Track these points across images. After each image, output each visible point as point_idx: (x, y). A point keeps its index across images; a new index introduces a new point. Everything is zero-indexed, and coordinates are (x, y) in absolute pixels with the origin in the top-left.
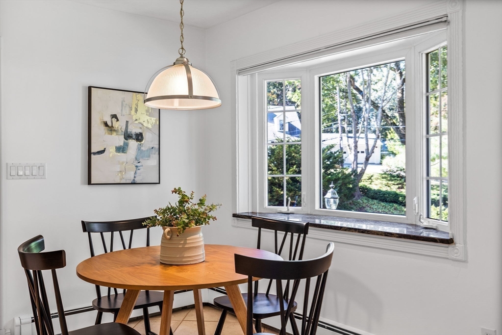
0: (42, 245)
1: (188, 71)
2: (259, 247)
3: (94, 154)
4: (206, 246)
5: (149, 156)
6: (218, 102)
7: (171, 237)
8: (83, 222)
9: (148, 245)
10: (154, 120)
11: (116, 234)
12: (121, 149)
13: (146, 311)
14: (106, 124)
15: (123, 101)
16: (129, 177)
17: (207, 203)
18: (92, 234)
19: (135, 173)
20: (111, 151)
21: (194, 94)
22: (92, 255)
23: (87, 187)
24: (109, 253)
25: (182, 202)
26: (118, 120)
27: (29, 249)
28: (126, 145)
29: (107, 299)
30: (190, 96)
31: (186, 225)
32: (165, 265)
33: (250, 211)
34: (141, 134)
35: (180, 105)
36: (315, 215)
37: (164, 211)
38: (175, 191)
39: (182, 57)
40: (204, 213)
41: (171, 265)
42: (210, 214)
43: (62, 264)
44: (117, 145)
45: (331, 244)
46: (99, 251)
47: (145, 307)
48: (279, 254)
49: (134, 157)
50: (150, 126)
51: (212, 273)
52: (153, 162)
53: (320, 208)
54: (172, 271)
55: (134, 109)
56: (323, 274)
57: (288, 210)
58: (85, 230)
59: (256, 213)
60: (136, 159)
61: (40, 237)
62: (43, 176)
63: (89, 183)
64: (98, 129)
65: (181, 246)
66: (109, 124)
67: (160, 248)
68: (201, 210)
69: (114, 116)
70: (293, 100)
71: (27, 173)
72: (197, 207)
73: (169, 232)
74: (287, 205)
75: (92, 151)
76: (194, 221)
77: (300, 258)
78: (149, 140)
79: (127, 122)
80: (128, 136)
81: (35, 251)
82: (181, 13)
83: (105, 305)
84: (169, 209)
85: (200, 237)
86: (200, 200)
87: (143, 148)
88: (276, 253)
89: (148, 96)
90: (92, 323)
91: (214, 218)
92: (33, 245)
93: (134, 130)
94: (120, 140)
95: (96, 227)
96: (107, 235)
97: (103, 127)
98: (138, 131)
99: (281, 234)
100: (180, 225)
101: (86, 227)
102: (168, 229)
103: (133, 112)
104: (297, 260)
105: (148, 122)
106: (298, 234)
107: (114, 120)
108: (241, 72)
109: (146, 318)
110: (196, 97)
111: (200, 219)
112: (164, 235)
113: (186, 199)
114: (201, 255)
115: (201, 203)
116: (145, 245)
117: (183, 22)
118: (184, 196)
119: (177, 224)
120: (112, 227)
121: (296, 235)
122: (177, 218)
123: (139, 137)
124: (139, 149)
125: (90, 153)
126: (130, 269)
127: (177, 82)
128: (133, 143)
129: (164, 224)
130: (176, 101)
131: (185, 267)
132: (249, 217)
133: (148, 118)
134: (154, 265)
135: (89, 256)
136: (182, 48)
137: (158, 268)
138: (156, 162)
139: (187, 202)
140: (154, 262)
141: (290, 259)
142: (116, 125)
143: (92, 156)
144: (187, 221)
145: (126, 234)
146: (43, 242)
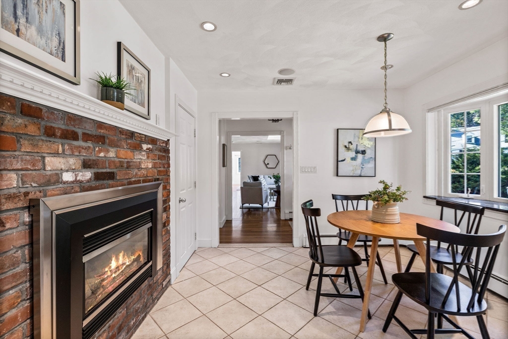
0: (312, 205)
1: (389, 115)
2: (441, 219)
3: (340, 161)
4: (400, 213)
5: (369, 162)
6: (410, 131)
7: (378, 207)
8: (332, 195)
9: (367, 209)
10: (372, 143)
11: (350, 202)
12: (353, 159)
13: (365, 244)
14: (346, 147)
15: (355, 134)
16: (358, 172)
17: (402, 190)
18: (337, 201)
19: (361, 171)
20: (348, 160)
21: (393, 128)
22: (337, 211)
23: (336, 177)
24: (346, 211)
25: (386, 188)
26: (352, 144)
27: (306, 206)
28: (356, 156)
29: (344, 233)
30: (390, 129)
31: (387, 201)
32: (375, 222)
33: (437, 195)
34: (365, 151)
35: (385, 134)
36: (493, 201)
37: (375, 193)
38: (381, 182)
39: (386, 108)
40: (399, 195)
41: (378, 222)
42: (403, 196)
43: (319, 215)
44: (351, 157)
45: (504, 227)
46: (340, 209)
47: (365, 242)
48: (458, 226)
49: (360, 163)
50: (369, 146)
51: (403, 231)
52: (371, 165)
53: (499, 196)
54: (377, 226)
55: (361, 138)
56: (494, 247)
57: (468, 196)
58: (333, 199)
59: (441, 197)
60: (362, 164)
61: (311, 200)
62: (315, 172)
63: (337, 175)
64: (342, 149)
65: (383, 213)
66: (348, 146)
67: (371, 212)
68: (398, 193)
69: (350, 142)
70: (479, 122)
71: (309, 170)
72: (395, 191)
73: (376, 204)
74: (467, 193)
75: (339, 160)
76: (392, 200)
77: (476, 232)
78: (369, 154)
79: (357, 145)
80: (357, 152)
81: (308, 207)
82: (385, 84)
83: (343, 236)
84: (377, 191)
85: (396, 209)
86: (398, 188)
87: (366, 158)
88: (456, 225)
89: (365, 131)
90: (337, 243)
91: (406, 199)
92: (308, 204)
93: (360, 149)
94: (353, 154)
95: (339, 197)
96: (345, 202)
97: (344, 148)
98: (363, 149)
99: (460, 213)
100: (383, 201)
101: (334, 197)
102: (376, 203)
103: (360, 140)
104: (473, 234)
105: (369, 144)
106: (475, 214)
107: (350, 144)
108: (430, 110)
109: (366, 246)
110: (394, 130)
111: (396, 198)
112: (374, 205)
113: (388, 187)
114: (397, 218)
115: (398, 189)
116: (365, 209)
117: (387, 88)
118: (386, 185)
119: (382, 201)
120: (347, 198)
121: (473, 215)
122: (382, 197)
123: (363, 152)
124: (363, 158)
125: (338, 161)
126: (354, 222)
127: (382, 122)
128: (360, 156)
129: (374, 200)
130: (383, 132)
131: (386, 225)
132: (435, 199)
133: (369, 142)
134: (368, 221)
135: (336, 211)
136: (386, 103)
137: (370, 223)
138: (373, 165)
139: (388, 188)
140: (368, 219)
141: (467, 233)
142: (351, 147)
143: (339, 163)
144: (387, 199)
145: (355, 202)
146: (312, 203)
